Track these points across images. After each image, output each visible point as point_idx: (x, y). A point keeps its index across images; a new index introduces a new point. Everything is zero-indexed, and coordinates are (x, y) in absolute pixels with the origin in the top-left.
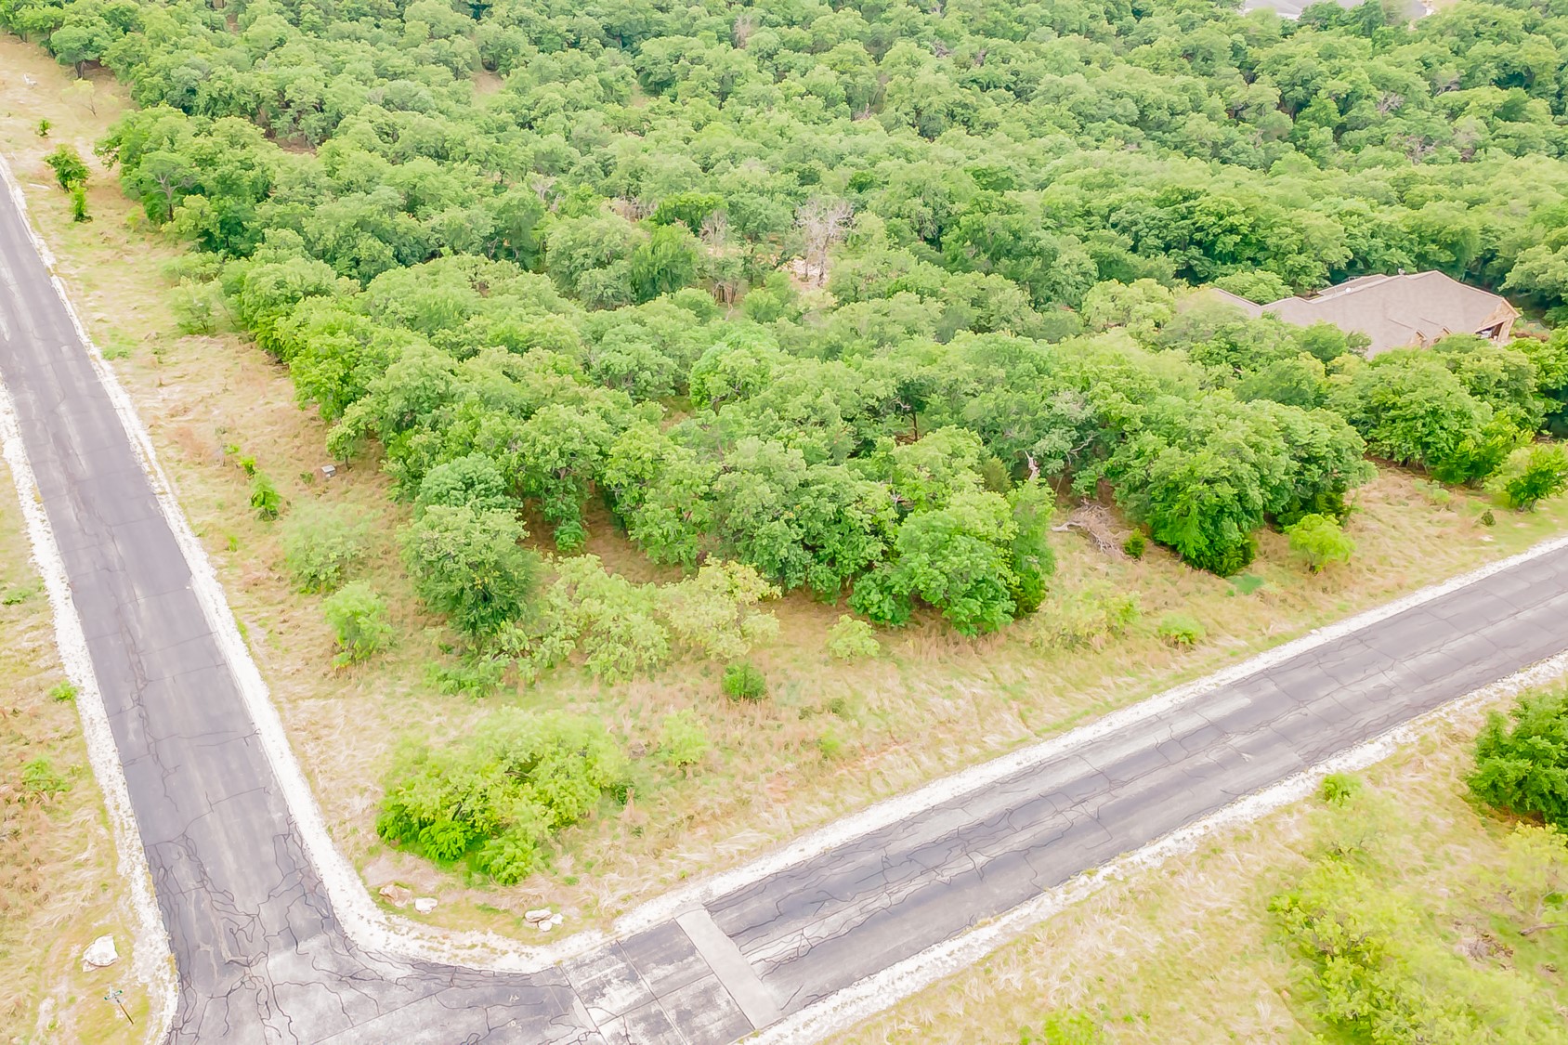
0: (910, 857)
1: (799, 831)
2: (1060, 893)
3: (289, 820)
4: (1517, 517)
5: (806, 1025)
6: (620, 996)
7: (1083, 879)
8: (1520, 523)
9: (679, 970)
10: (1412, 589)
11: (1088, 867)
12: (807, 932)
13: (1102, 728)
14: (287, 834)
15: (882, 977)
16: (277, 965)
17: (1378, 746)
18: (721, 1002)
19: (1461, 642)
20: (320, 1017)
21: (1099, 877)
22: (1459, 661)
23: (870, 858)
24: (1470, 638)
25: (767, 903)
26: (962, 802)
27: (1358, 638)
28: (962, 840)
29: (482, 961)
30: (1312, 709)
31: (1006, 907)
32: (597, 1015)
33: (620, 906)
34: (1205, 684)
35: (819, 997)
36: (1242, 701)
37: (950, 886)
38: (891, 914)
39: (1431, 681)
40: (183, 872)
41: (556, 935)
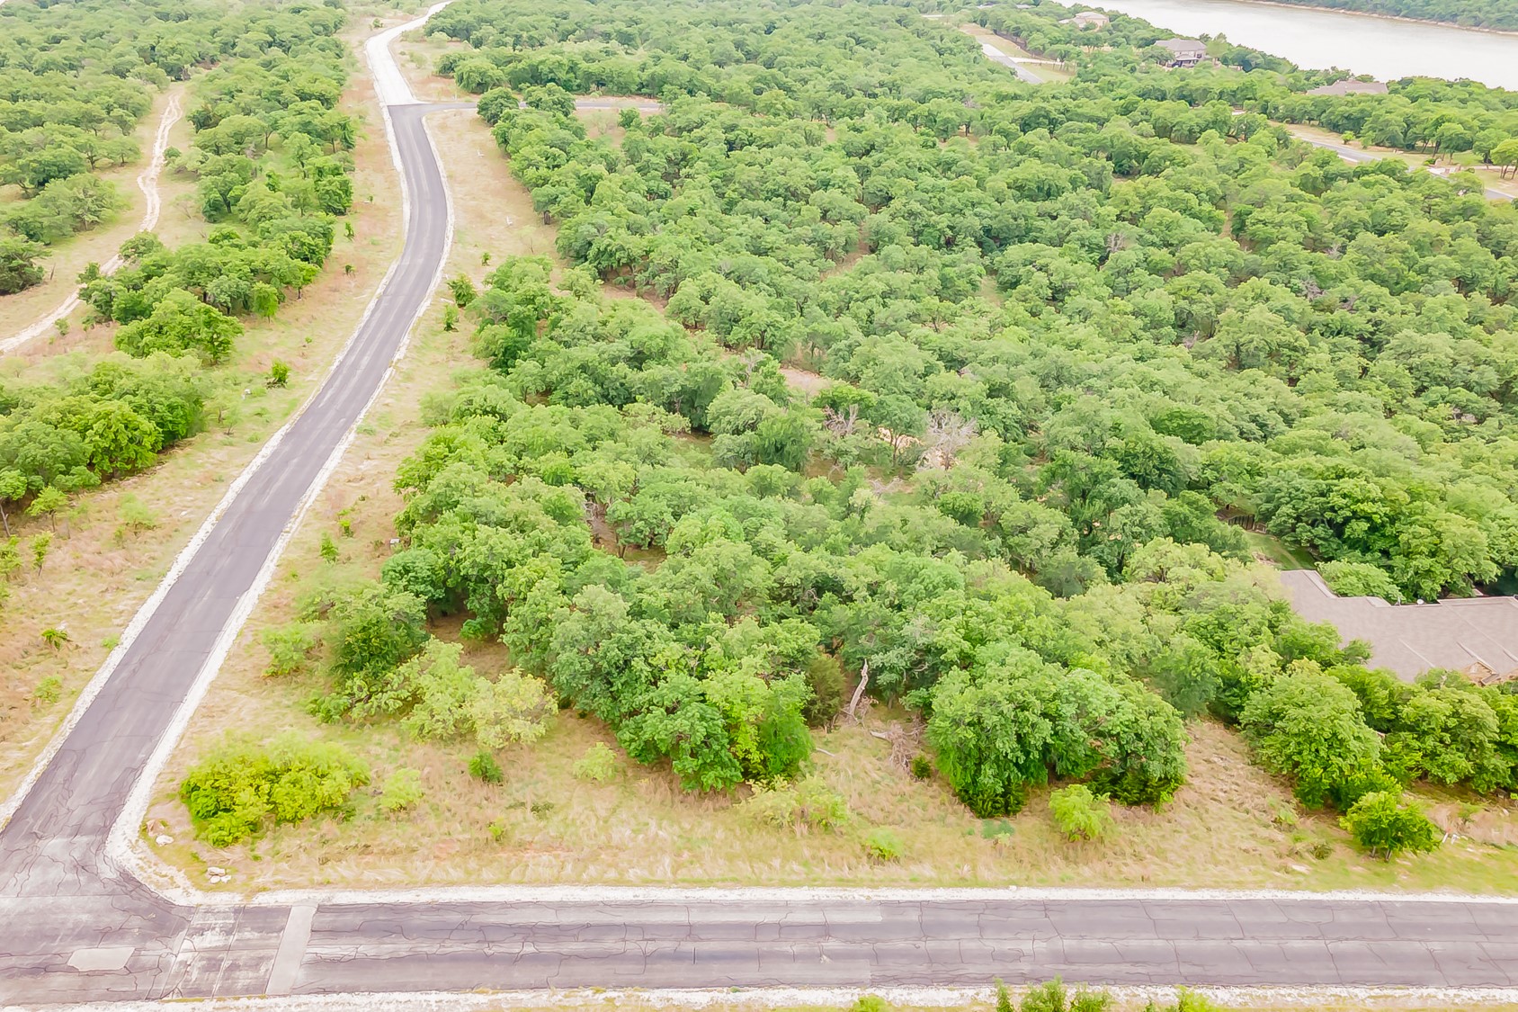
0: (482, 928)
1: (428, 882)
2: (560, 994)
3: (144, 762)
4: (1362, 860)
5: (299, 1005)
6: (212, 940)
7: (589, 992)
8: (1360, 867)
9: (261, 938)
10: (1157, 885)
11: (603, 985)
12: (361, 949)
13: (733, 895)
14: (135, 771)
15: (378, 997)
16: (53, 845)
17: (956, 994)
18: (263, 969)
19: (1146, 943)
20: (44, 883)
21: (601, 996)
22: (1122, 957)
23: (455, 918)
24: (1159, 943)
25: (358, 920)
26: (561, 906)
27: (1046, 907)
28: (530, 932)
29: (158, 886)
30: (931, 945)
31: (511, 987)
32: (187, 945)
33: (269, 886)
34: (859, 894)
35: (325, 992)
36: (876, 917)
37: (489, 959)
38: (429, 959)
39: (1072, 963)
40: (62, 773)
41: (218, 888)
